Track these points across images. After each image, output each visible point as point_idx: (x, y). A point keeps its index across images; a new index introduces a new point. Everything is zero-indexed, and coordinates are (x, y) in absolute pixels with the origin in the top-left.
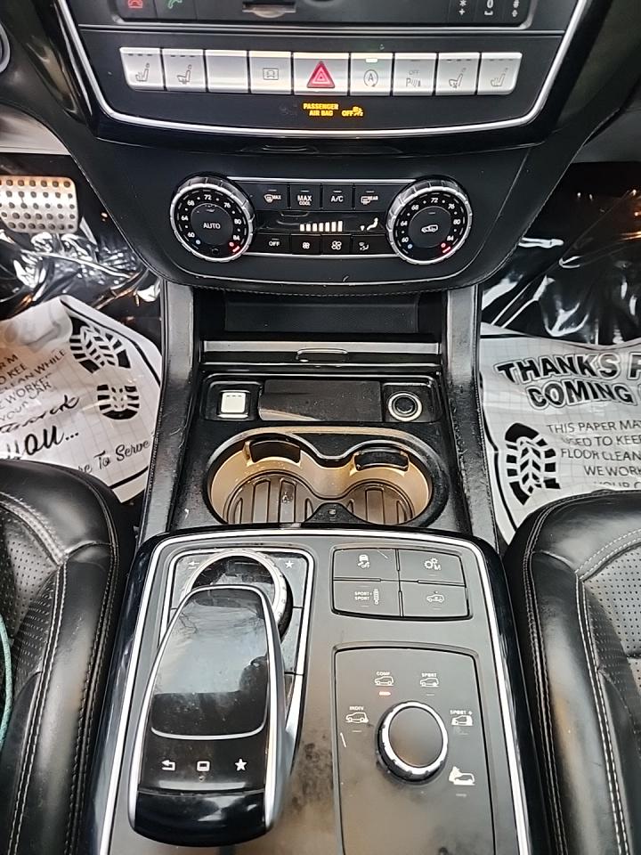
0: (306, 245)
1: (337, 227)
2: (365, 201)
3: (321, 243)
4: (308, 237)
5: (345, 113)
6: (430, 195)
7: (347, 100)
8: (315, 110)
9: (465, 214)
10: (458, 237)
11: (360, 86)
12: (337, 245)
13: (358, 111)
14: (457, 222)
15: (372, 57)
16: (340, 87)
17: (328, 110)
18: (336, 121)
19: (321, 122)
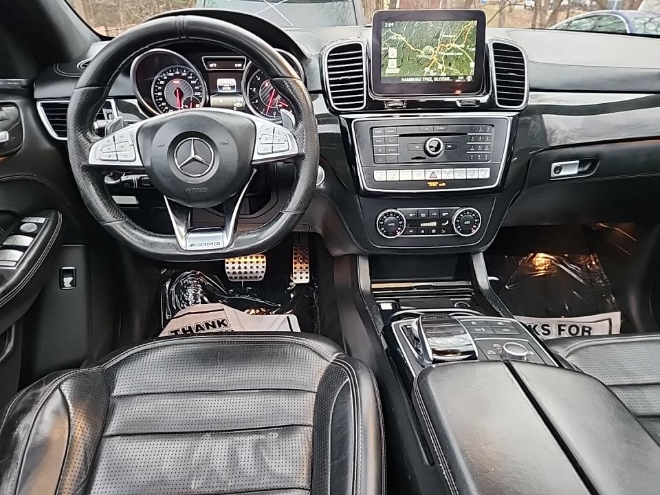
0: (423, 232)
1: (434, 224)
2: (444, 214)
3: (428, 230)
4: (424, 228)
5: (440, 185)
6: (466, 211)
7: (440, 181)
8: (431, 184)
9: (479, 218)
10: (477, 226)
11: (445, 177)
12: (434, 231)
13: (444, 184)
14: (476, 220)
15: (448, 170)
16: (439, 178)
17: (435, 184)
18: (438, 187)
19: (433, 188)
